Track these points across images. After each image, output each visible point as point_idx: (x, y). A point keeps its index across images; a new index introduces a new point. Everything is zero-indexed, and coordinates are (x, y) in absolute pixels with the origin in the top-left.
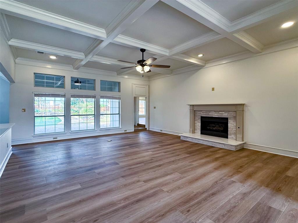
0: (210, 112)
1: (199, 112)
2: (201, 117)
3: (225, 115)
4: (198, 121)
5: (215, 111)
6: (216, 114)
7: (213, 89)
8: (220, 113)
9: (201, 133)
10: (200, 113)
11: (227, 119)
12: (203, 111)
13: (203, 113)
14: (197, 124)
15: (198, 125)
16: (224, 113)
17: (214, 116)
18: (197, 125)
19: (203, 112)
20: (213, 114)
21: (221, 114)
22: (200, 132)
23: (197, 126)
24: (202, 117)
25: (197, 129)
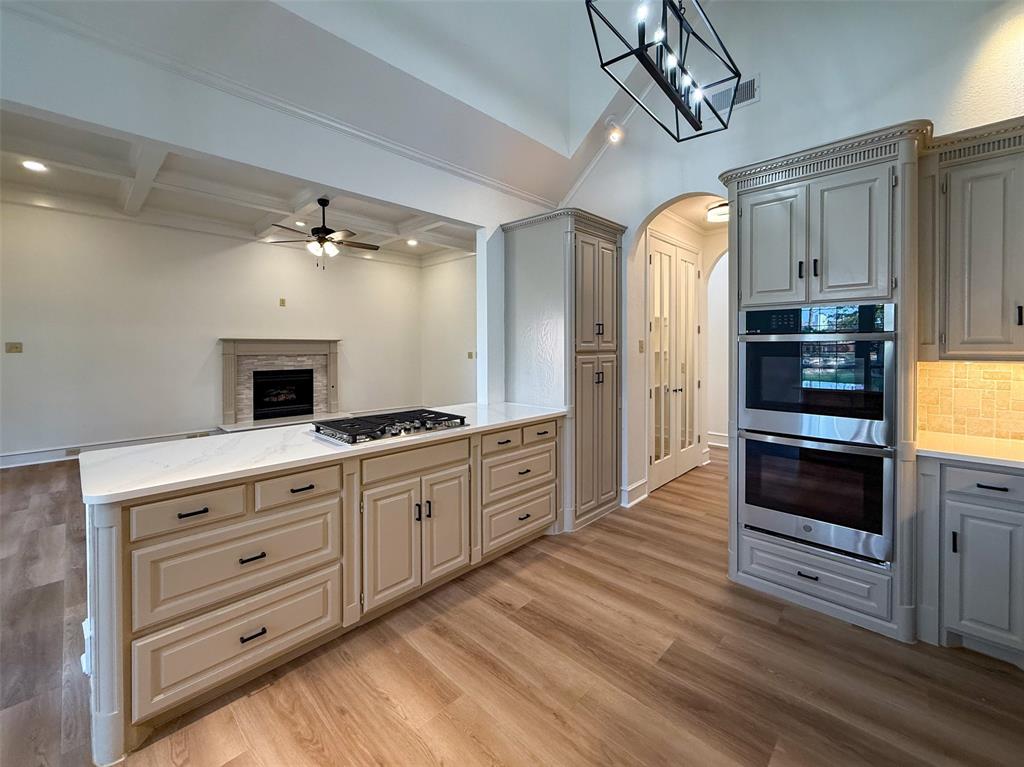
1: (249, 359)
2: (254, 373)
3: (306, 364)
4: (248, 385)
5: (287, 356)
6: (290, 364)
7: (283, 303)
8: (299, 359)
9: (256, 417)
10: (252, 363)
11: (310, 372)
12: (259, 357)
13: (258, 363)
14: (242, 394)
15: (248, 395)
16: (304, 358)
17: (286, 369)
18: (244, 396)
19: (258, 360)
20: (286, 363)
21: (299, 361)
22: (252, 415)
23: (243, 399)
24: (256, 374)
25: (242, 410)
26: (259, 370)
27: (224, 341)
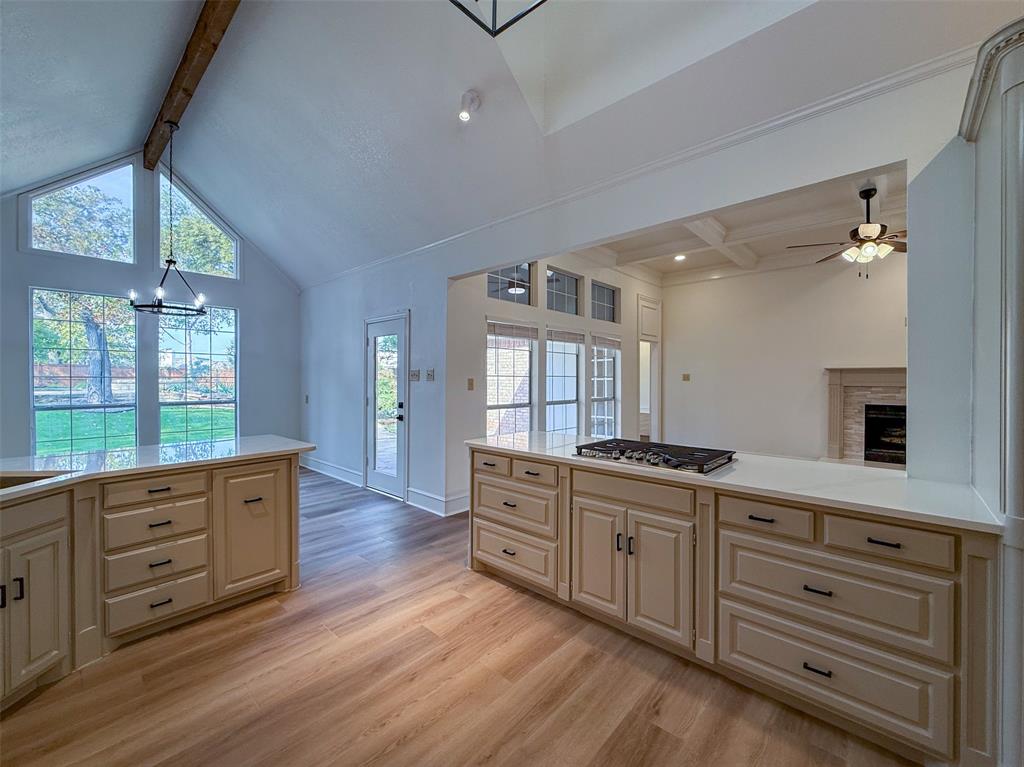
0: (899, 393)
1: (858, 391)
2: (867, 406)
4: (858, 420)
9: (868, 458)
10: (865, 396)
12: (873, 389)
13: (872, 396)
14: (851, 429)
15: (858, 430)
18: (852, 431)
19: (872, 392)
22: (863, 454)
23: (851, 434)
24: (869, 408)
25: (850, 446)
26: (874, 403)
27: (831, 371)
